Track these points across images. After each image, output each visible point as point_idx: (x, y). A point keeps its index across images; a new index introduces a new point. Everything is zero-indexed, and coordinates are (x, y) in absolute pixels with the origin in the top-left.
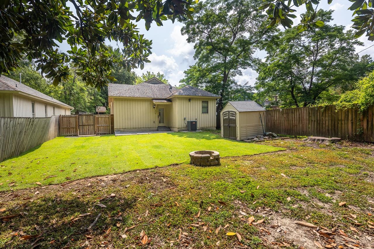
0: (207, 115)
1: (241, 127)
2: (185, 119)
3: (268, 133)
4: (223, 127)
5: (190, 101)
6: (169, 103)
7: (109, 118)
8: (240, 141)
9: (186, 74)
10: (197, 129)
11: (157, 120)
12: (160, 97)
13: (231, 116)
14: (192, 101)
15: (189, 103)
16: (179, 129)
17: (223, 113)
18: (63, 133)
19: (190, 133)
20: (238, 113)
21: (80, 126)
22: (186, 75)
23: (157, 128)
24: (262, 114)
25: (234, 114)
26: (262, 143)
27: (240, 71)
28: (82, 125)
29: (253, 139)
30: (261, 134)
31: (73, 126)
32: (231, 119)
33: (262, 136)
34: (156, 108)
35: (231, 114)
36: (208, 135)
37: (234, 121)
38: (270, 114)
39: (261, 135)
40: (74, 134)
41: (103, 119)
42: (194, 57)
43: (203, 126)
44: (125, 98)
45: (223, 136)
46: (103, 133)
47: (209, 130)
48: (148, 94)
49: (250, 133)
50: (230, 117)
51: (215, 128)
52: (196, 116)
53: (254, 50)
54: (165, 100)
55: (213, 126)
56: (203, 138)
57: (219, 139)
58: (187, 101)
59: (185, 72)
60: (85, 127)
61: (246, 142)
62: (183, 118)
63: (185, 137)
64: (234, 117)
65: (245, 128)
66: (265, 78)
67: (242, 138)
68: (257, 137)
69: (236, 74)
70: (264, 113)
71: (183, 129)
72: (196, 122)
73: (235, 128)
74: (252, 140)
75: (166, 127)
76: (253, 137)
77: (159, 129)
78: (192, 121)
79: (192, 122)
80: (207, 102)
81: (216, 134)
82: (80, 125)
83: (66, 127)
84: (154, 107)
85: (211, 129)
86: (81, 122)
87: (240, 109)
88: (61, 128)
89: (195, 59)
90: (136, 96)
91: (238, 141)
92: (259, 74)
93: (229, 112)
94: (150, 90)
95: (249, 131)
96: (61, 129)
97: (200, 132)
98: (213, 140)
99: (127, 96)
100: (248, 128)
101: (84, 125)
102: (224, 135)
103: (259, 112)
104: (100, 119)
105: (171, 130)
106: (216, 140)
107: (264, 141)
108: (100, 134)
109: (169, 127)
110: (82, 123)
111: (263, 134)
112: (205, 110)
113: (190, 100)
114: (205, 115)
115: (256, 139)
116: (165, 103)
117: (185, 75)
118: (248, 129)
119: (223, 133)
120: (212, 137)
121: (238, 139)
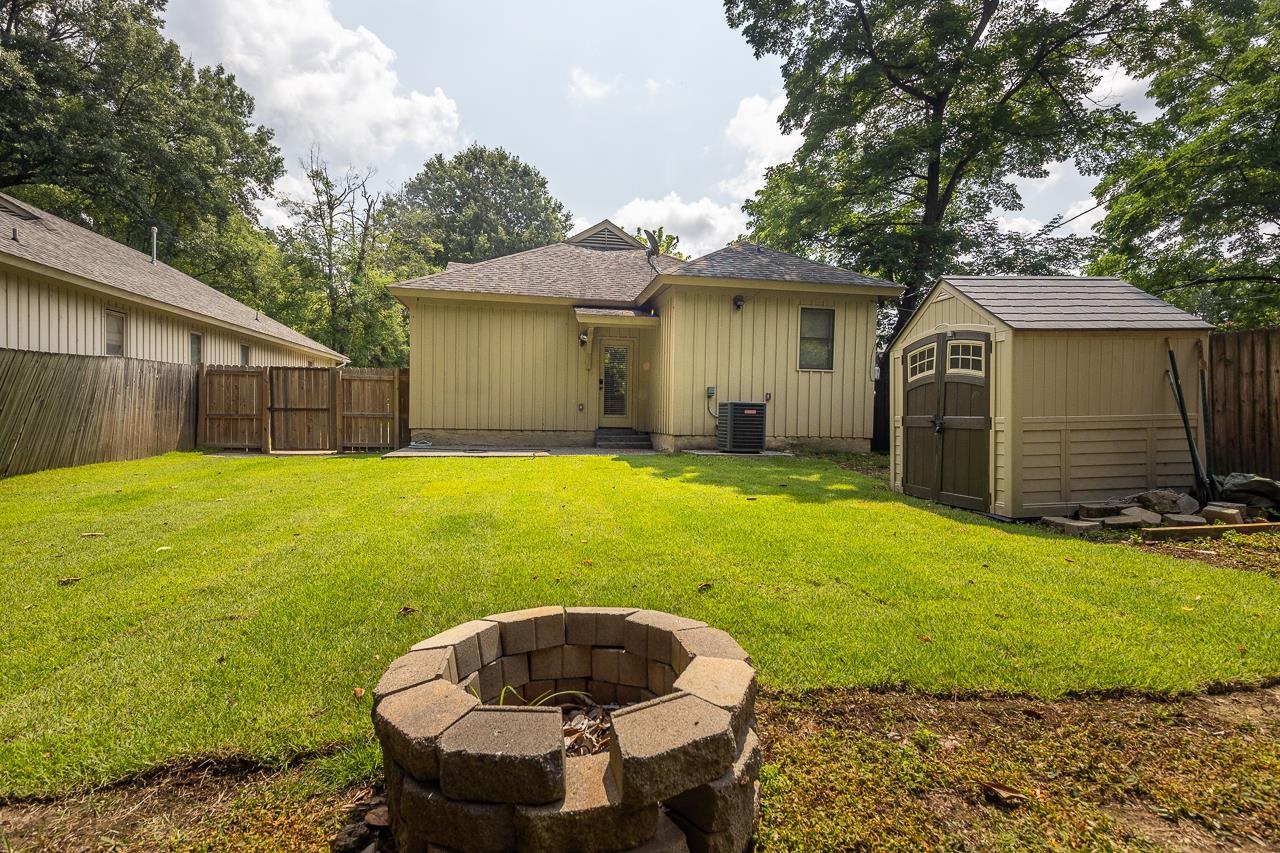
0: (826, 377)
1: (1021, 431)
2: (710, 394)
3: (1234, 480)
4: (900, 432)
5: (738, 307)
6: (643, 321)
7: (392, 382)
8: (1014, 521)
9: (751, 214)
10: (769, 440)
11: (594, 398)
12: (607, 296)
13: (954, 364)
14: (747, 308)
15: (736, 317)
16: (681, 442)
17: (906, 351)
18: (212, 439)
19: (727, 462)
20: (1003, 338)
21: (276, 414)
22: (752, 219)
23: (591, 436)
24: (1182, 350)
25: (977, 351)
26: (1206, 547)
27: (1011, 187)
28: (286, 410)
29: (1117, 512)
30: (1179, 482)
31: (248, 412)
32: (959, 383)
33: (1184, 499)
34: (589, 345)
35: (955, 350)
36: (815, 477)
37: (978, 396)
38: (1227, 363)
39: (1178, 489)
40: (252, 445)
41: (368, 387)
42: (780, 119)
43: (802, 432)
44: (456, 297)
45: (899, 483)
46: (367, 443)
47: (832, 453)
48: (560, 286)
49: (1091, 473)
50: (950, 371)
51: (867, 446)
52: (769, 382)
53: (1096, 72)
54: (629, 309)
55: (858, 433)
56: (782, 488)
57: (874, 498)
58: (727, 307)
59: (748, 207)
60: (295, 418)
61: (1063, 532)
62: (700, 390)
63: (689, 481)
64: (977, 366)
65: (1055, 438)
66: (1148, 216)
67: (1031, 505)
68: (1145, 504)
69: (992, 205)
70: (1198, 345)
71: (701, 440)
72: (761, 408)
73: (980, 436)
74: (1109, 520)
75: (636, 433)
76: (1115, 503)
77: (601, 440)
78: (746, 400)
79: (738, 408)
80: (830, 315)
81: (866, 471)
82: (280, 410)
83: (222, 412)
84: (583, 343)
85: (844, 445)
86: (282, 398)
87: (1016, 317)
88: (202, 416)
89: (786, 130)
90: (502, 291)
91: (998, 521)
92: (1108, 208)
93: (942, 338)
94: (575, 270)
95: (1083, 461)
96: (201, 422)
97: (778, 461)
98: (837, 503)
99: (466, 289)
100: (1075, 437)
101: (292, 410)
102: (905, 481)
103: (1165, 335)
104: (355, 385)
105: (650, 447)
106: (855, 503)
107: (1217, 535)
108: (356, 449)
109: (647, 433)
110: (286, 401)
111: (1191, 481)
112: (818, 353)
113: (738, 302)
114: (815, 377)
115: (1135, 514)
116: (627, 322)
117: (745, 218)
118: (1075, 449)
119: (900, 469)
120: (838, 487)
121: (1002, 504)
